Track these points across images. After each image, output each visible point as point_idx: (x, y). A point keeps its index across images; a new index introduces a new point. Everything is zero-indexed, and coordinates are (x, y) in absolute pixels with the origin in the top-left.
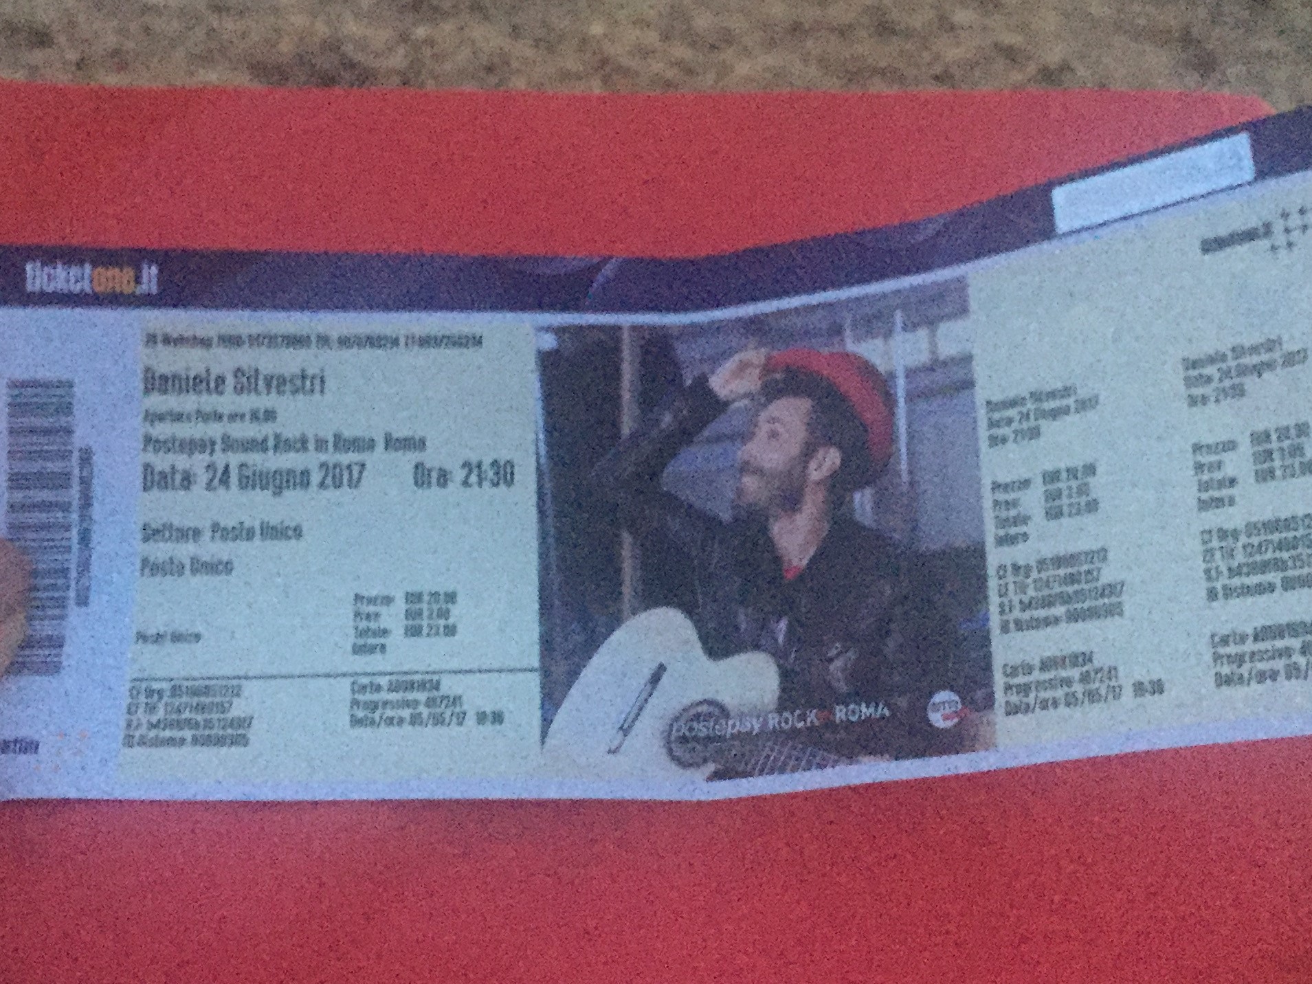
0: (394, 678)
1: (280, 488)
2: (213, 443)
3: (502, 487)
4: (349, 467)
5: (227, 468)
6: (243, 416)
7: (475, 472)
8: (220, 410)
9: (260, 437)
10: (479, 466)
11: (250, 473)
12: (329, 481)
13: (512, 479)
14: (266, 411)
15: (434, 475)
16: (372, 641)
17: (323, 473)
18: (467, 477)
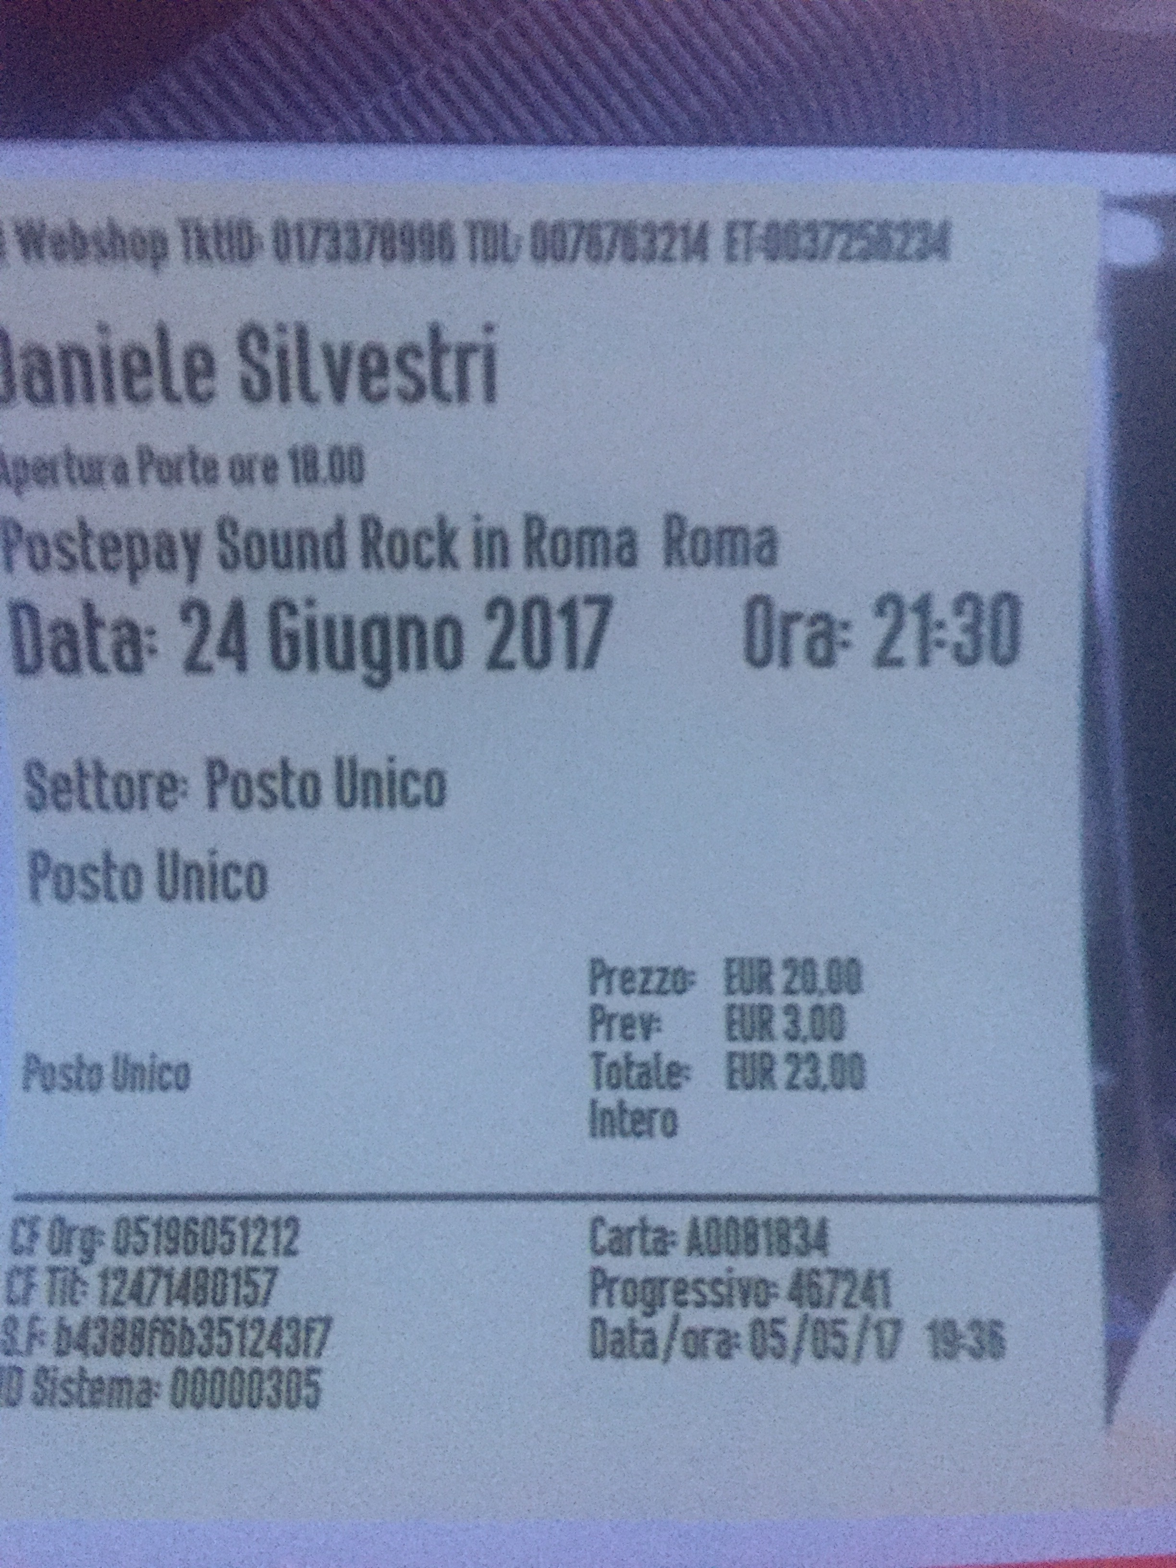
0: (704, 1211)
1: (384, 666)
2: (193, 545)
3: (986, 666)
4: (569, 610)
5: (237, 611)
6: (270, 468)
7: (912, 621)
8: (205, 449)
9: (323, 525)
10: (923, 606)
11: (298, 624)
12: (514, 650)
13: (1015, 646)
14: (335, 452)
15: (800, 633)
16: (636, 1099)
17: (498, 625)
18: (890, 639)
